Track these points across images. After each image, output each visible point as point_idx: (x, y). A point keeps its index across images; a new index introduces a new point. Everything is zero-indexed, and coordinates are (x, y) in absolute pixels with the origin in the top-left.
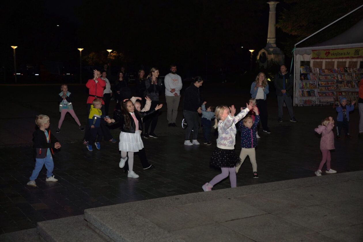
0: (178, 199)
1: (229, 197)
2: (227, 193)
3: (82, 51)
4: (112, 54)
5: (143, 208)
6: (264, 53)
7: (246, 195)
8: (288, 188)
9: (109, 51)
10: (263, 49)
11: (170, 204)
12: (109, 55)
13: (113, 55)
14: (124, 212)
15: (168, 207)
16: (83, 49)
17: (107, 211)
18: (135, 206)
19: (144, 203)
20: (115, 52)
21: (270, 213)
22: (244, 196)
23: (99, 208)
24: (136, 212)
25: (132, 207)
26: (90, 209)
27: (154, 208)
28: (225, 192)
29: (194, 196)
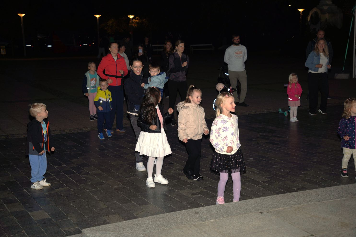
0: (198, 213)
1: (261, 211)
2: (259, 204)
3: (99, 18)
4: (134, 20)
5: (154, 227)
6: (316, 13)
7: (283, 208)
8: (339, 198)
9: (130, 17)
10: (315, 8)
11: (186, 221)
12: (130, 22)
13: (135, 22)
14: (129, 232)
15: (185, 225)
16: (100, 15)
17: (109, 231)
18: (145, 223)
19: (155, 219)
20: (137, 18)
21: (314, 235)
22: (281, 208)
23: (101, 227)
24: (144, 233)
25: (140, 226)
26: (89, 229)
27: (167, 226)
28: (256, 203)
29: (217, 209)
